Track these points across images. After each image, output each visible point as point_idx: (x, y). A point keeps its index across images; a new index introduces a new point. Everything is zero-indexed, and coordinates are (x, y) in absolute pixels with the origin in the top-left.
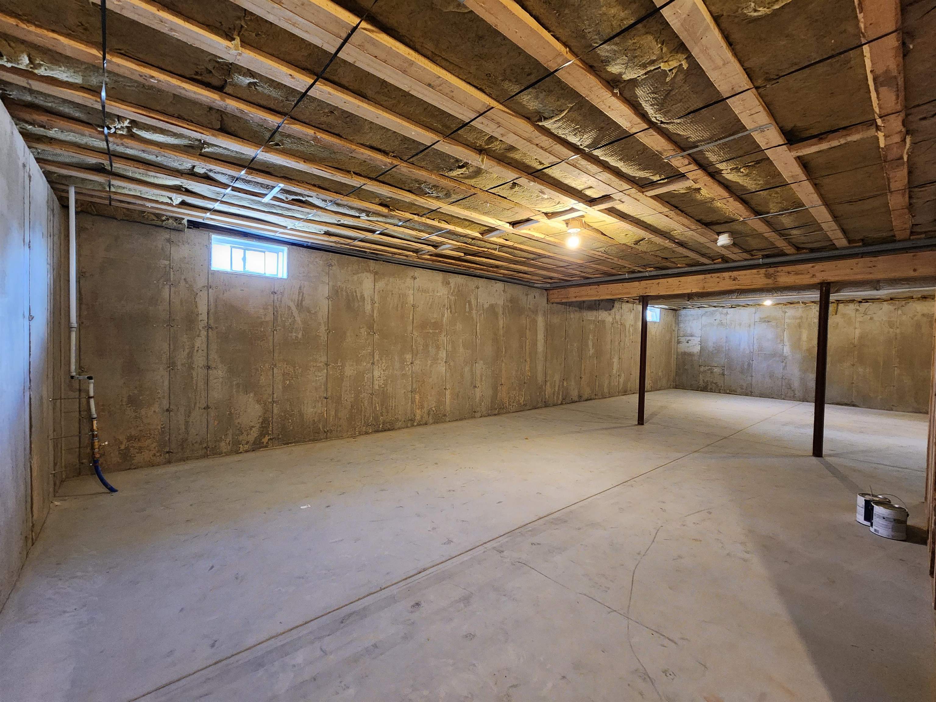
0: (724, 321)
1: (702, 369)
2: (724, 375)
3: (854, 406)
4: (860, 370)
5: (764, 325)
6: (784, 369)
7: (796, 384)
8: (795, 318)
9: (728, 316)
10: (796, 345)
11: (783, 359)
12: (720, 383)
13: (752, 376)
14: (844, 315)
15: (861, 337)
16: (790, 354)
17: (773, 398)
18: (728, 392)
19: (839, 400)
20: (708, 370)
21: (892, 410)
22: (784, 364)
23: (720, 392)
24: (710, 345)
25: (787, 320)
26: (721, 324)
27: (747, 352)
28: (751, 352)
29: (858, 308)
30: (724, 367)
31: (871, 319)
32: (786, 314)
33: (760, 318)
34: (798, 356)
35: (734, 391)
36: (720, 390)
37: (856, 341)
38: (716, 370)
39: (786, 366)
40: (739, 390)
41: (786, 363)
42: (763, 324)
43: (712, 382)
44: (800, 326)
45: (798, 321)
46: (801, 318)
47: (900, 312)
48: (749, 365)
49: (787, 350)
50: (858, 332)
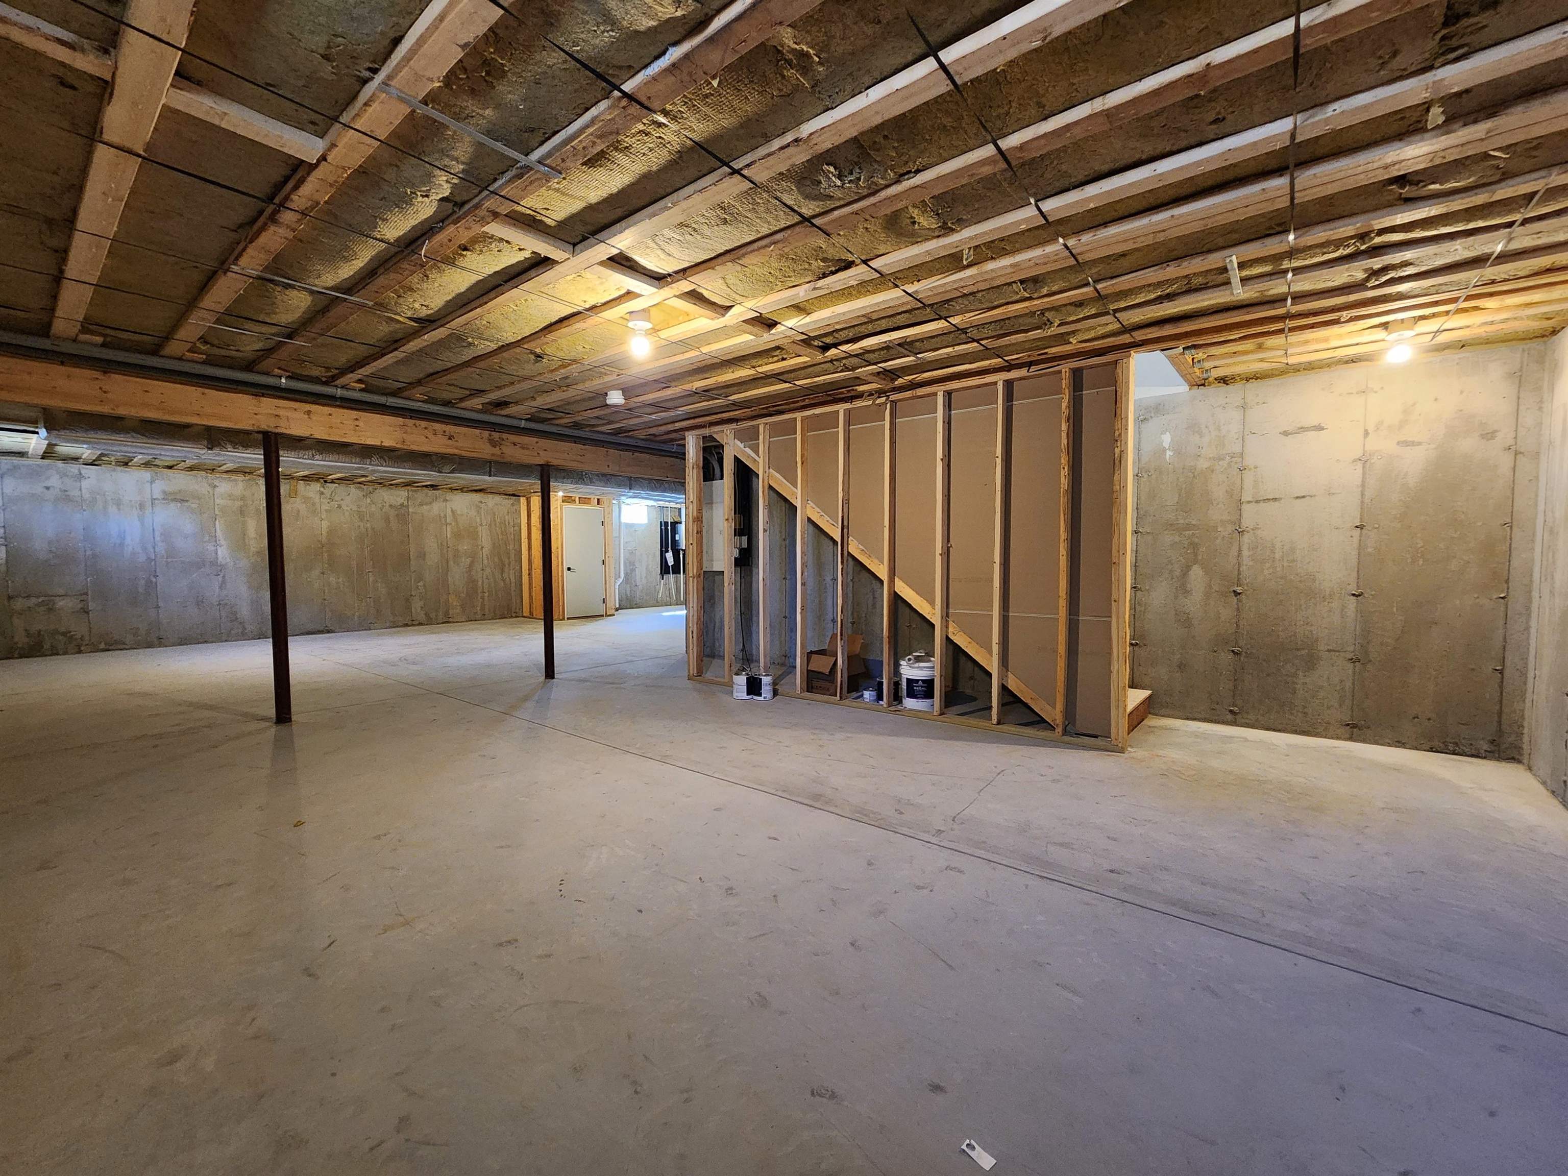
0: (75, 493)
1: (19, 604)
2: (87, 613)
3: (329, 632)
4: (332, 579)
5: (174, 507)
6: (220, 587)
7: (245, 611)
8: (230, 497)
9: (85, 484)
10: (239, 543)
11: (219, 569)
12: (79, 629)
13: (158, 607)
14: (306, 500)
15: (331, 532)
16: (228, 560)
17: (206, 642)
18: (102, 646)
19: (310, 627)
20: (38, 605)
21: (370, 629)
22: (220, 578)
23: (80, 652)
24: (39, 547)
25: (217, 501)
26: (65, 497)
27: (142, 558)
28: (149, 560)
29: (322, 489)
30: (86, 594)
31: (339, 507)
32: (217, 489)
33: (164, 492)
34: (244, 563)
35: (116, 642)
36: (79, 646)
37: (324, 540)
38: (61, 603)
39: (224, 582)
40: (129, 639)
41: (224, 577)
42: (172, 505)
43: (56, 632)
44: (242, 512)
45: (238, 504)
46: (243, 498)
47: (369, 501)
48: (151, 586)
49: (223, 553)
50: (325, 524)
